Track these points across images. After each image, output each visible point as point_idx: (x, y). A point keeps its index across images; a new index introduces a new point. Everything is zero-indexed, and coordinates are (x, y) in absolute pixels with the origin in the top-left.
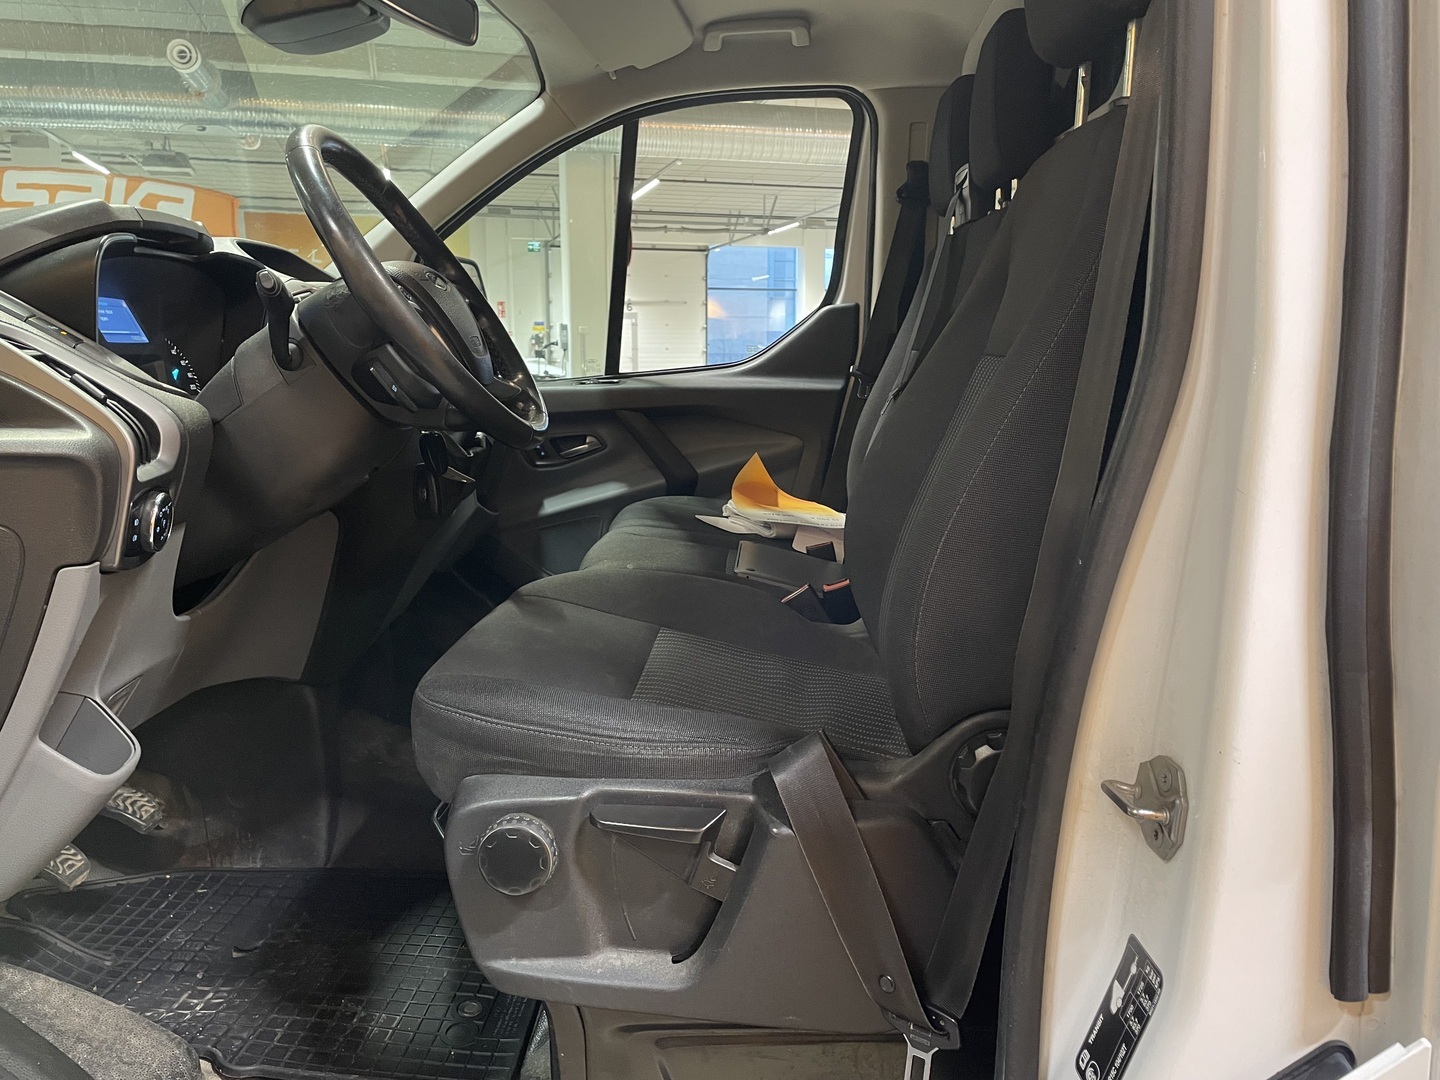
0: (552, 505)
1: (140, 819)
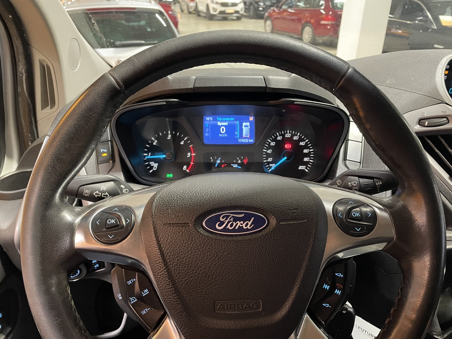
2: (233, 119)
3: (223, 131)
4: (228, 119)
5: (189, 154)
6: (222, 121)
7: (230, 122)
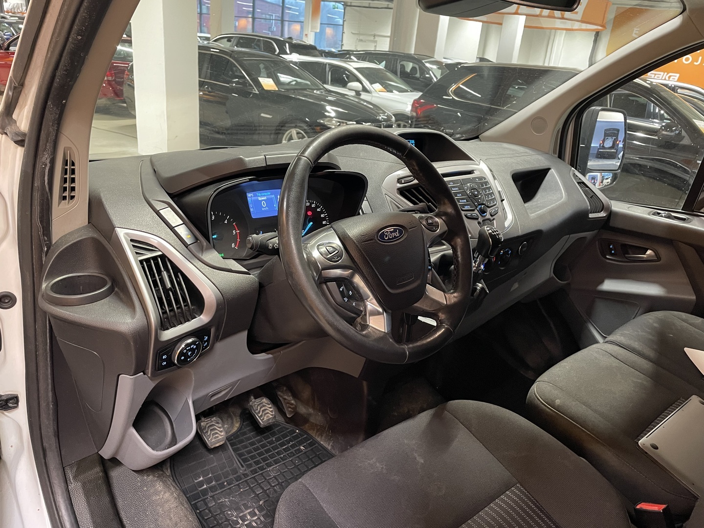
0: (609, 285)
1: (262, 420)
2: (270, 193)
3: (264, 205)
4: (266, 194)
5: (234, 232)
6: (261, 196)
7: (268, 197)
